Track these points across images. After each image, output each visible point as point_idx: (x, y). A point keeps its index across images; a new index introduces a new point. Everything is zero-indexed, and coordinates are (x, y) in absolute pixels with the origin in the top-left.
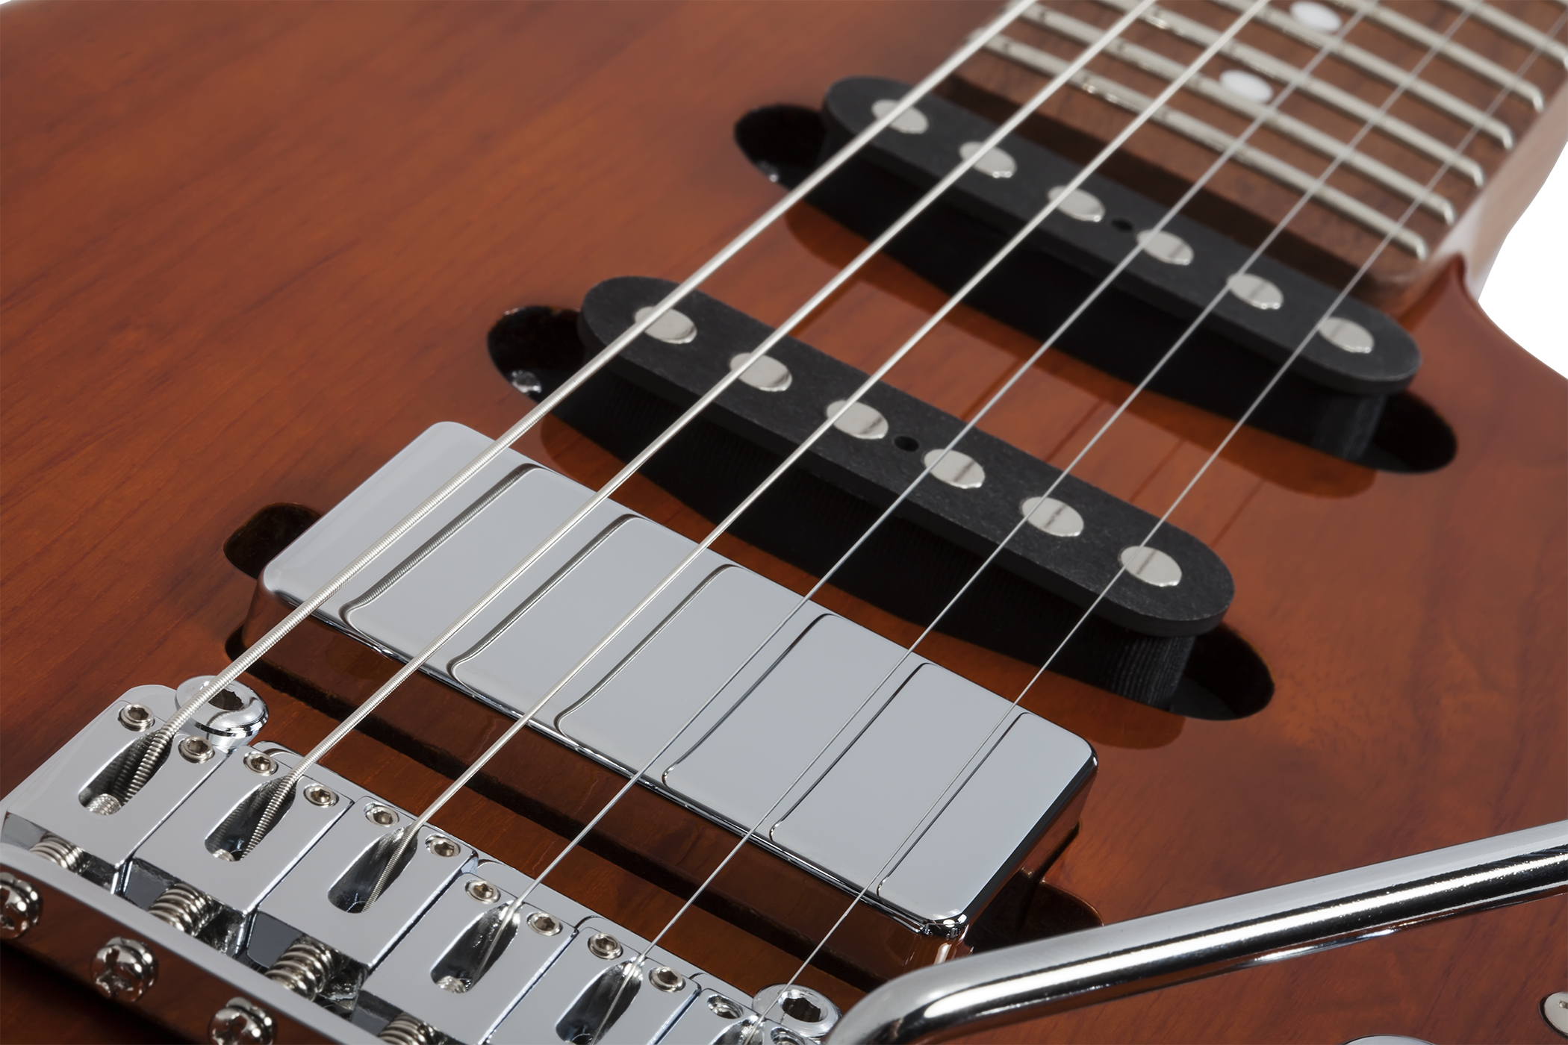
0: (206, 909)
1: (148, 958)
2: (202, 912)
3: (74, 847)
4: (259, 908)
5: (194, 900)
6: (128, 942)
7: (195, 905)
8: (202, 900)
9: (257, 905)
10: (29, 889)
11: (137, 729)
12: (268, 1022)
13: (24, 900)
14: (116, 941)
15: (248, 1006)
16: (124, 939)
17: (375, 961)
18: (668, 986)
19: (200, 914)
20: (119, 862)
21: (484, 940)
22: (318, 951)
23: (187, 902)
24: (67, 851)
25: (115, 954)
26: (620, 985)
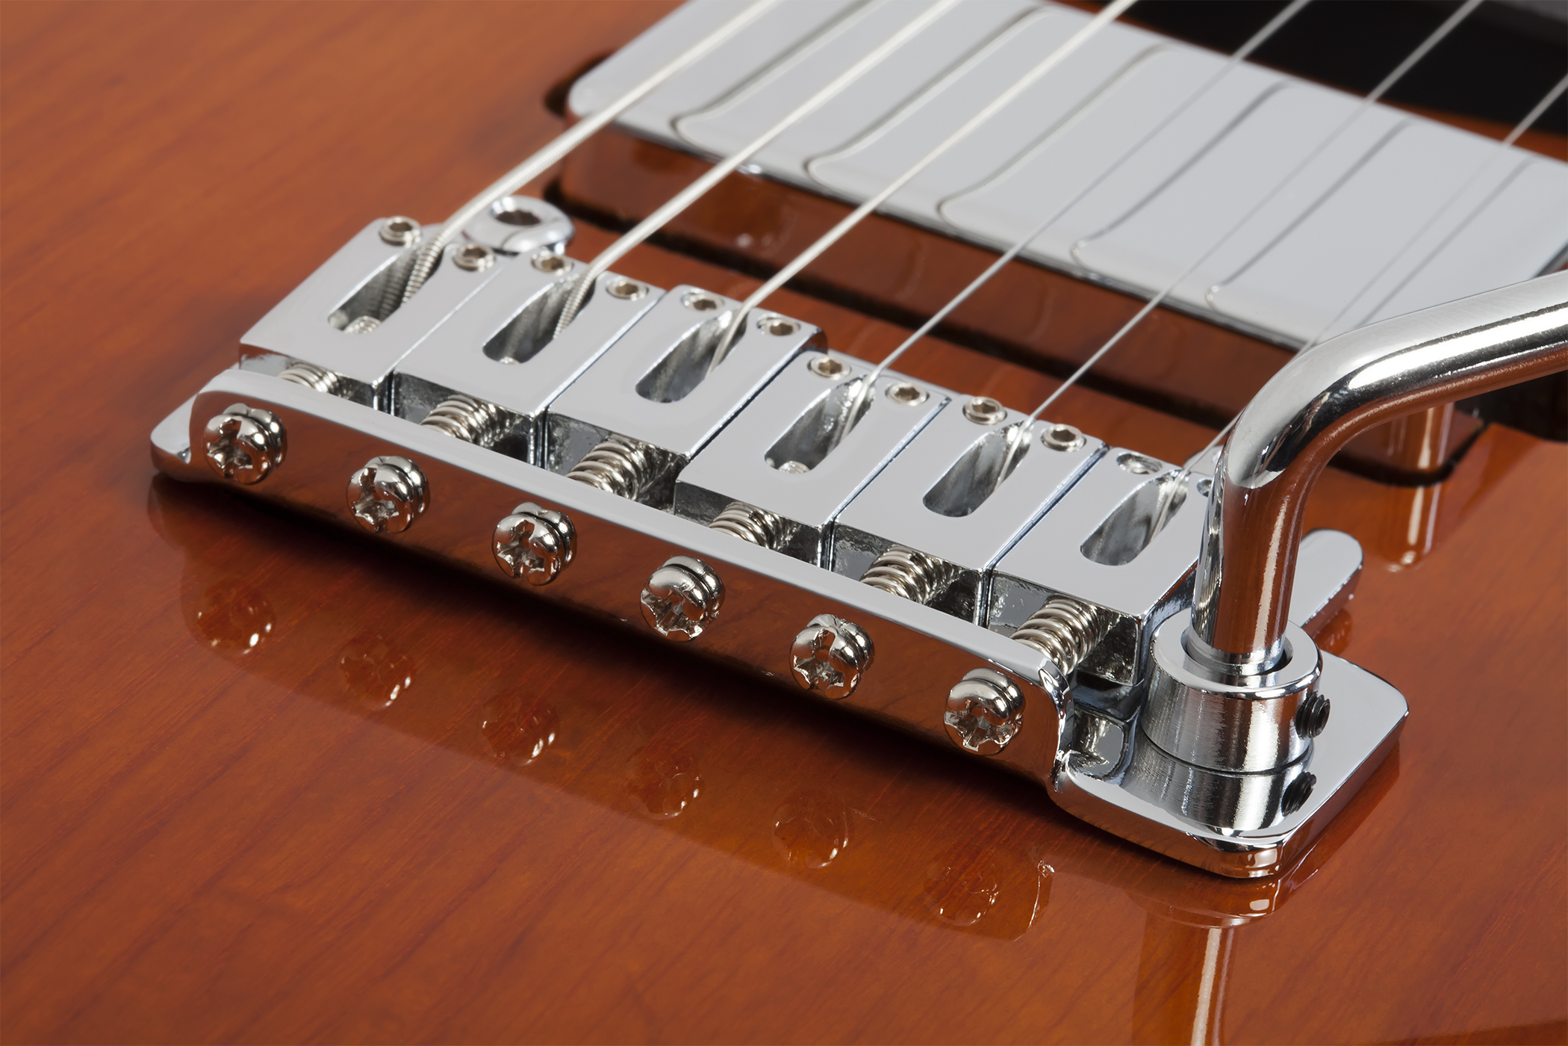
0: (488, 423)
1: (415, 478)
2: (484, 427)
3: (324, 373)
4: (549, 410)
5: (472, 413)
6: (388, 459)
7: (474, 418)
8: (483, 413)
9: (547, 407)
10: (268, 420)
11: (400, 244)
12: (563, 528)
13: (261, 431)
14: (373, 463)
15: (535, 509)
16: (382, 457)
17: (693, 451)
18: (1064, 444)
19: (481, 428)
20: (377, 379)
21: (836, 423)
22: (627, 450)
23: (464, 413)
24: (316, 378)
25: (372, 473)
26: (1007, 453)
